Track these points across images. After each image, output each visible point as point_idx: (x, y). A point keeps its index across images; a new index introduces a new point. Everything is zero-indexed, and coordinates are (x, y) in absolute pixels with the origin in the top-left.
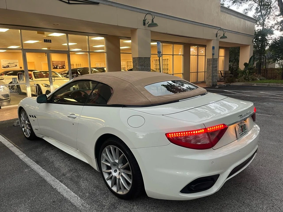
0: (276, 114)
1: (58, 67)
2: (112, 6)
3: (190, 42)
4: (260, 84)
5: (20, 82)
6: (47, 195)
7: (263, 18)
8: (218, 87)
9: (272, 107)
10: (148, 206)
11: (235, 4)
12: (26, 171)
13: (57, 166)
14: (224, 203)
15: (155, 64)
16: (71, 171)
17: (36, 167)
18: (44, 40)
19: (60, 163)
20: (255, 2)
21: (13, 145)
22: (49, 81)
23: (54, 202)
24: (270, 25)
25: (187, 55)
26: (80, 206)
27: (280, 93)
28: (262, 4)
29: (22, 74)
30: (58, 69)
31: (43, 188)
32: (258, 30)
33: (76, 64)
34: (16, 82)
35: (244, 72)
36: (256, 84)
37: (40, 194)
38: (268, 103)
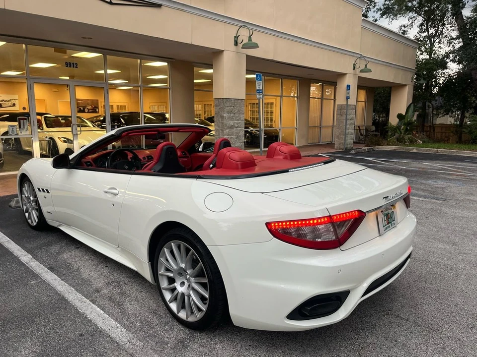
0: (449, 199)
1: (86, 110)
2: (183, 10)
3: (310, 77)
4: (423, 150)
5: (21, 132)
6: (69, 324)
7: (430, 41)
8: (354, 152)
9: (443, 188)
10: (239, 345)
12: (32, 282)
13: (85, 276)
14: (365, 342)
15: (251, 111)
16: (108, 284)
17: (51, 278)
18: (65, 62)
19: (91, 271)
20: (418, 14)
22: (72, 133)
23: (81, 335)
25: (304, 98)
26: (126, 342)
27: (456, 165)
29: (26, 119)
31: (62, 311)
32: (423, 60)
33: (118, 106)
34: (15, 133)
35: (397, 129)
36: (416, 149)
37: (57, 322)
38: (435, 182)
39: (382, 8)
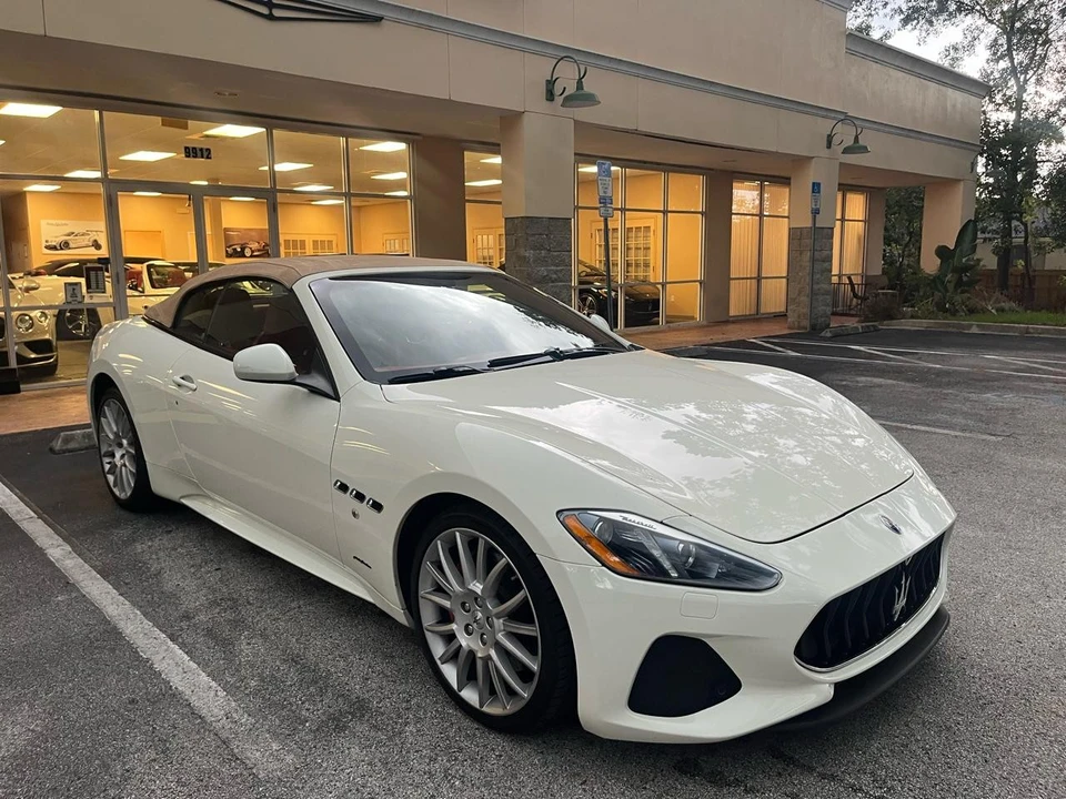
0: (1020, 432)
1: (248, 252)
2: (430, 28)
3: (730, 166)
4: (994, 328)
5: (91, 297)
6: (112, 680)
7: (1017, 80)
8: (829, 335)
9: (1013, 410)
11: (909, 27)
12: (59, 598)
13: (169, 587)
15: (600, 246)
16: (214, 603)
17: (99, 590)
18: (186, 148)
19: (184, 577)
20: (987, 19)
21: (33, 514)
23: (133, 701)
24: (1044, 104)
25: (718, 215)
26: (220, 717)
27: (1061, 359)
28: (1012, 27)
29: (101, 269)
30: (246, 257)
32: (999, 123)
33: (315, 242)
34: (79, 298)
35: (935, 282)
36: (979, 326)
37: (90, 676)
38: (999, 396)
39: (904, 8)
